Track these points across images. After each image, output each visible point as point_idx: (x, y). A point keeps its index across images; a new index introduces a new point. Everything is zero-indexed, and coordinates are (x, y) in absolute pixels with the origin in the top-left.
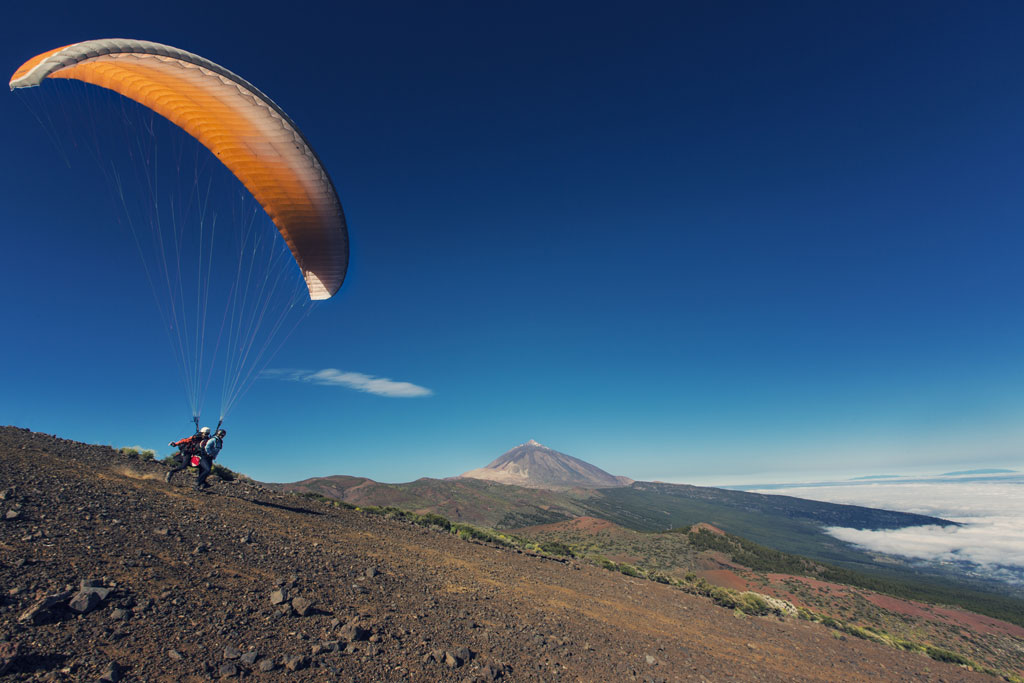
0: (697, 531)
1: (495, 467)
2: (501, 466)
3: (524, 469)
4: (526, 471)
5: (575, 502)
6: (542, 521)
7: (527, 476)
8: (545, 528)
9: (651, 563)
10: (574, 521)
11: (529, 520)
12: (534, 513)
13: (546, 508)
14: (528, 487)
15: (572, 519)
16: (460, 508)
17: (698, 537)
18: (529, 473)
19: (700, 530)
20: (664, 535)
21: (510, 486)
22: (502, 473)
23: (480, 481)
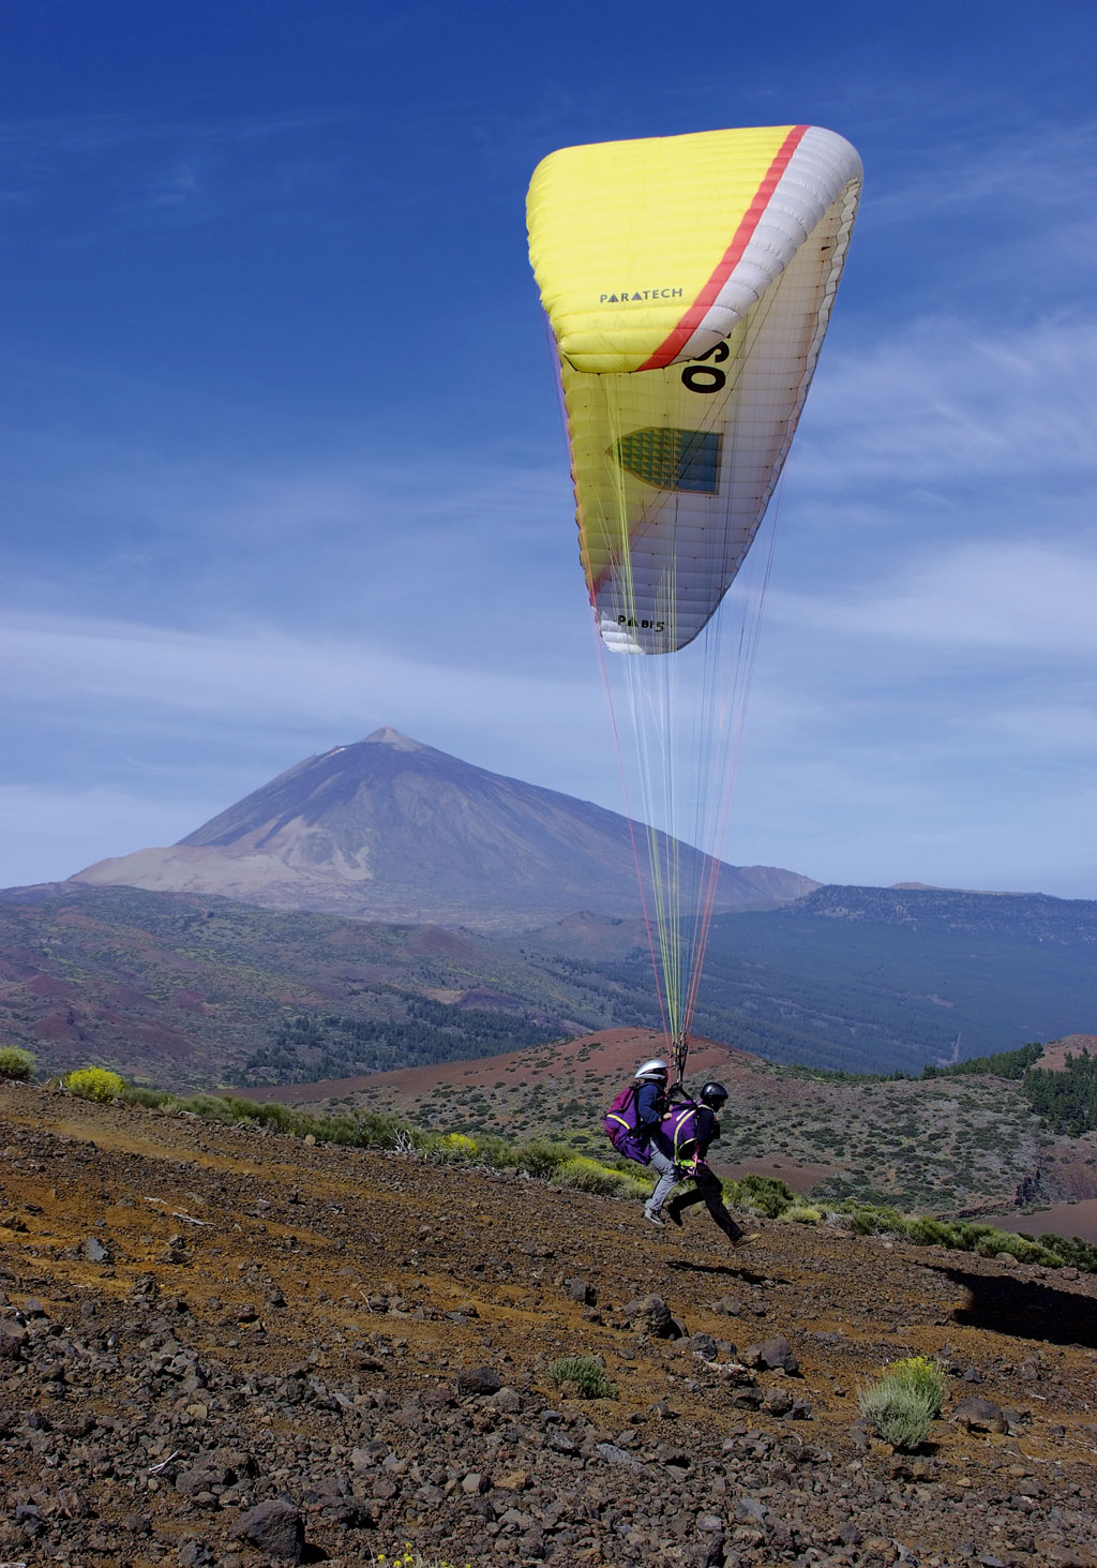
0: (1059, 1066)
1: (227, 840)
2: (248, 840)
3: (350, 849)
4: (361, 856)
5: (574, 971)
6: (443, 1052)
7: (363, 874)
8: (454, 1074)
9: (876, 1185)
10: (573, 1048)
11: (381, 1046)
12: (402, 1017)
13: (447, 996)
14: (367, 918)
15: (568, 1037)
16: (85, 1007)
17: (1062, 1086)
18: (374, 863)
19: (1070, 1062)
20: (931, 1085)
21: (293, 917)
22: (257, 861)
23: (161, 900)
